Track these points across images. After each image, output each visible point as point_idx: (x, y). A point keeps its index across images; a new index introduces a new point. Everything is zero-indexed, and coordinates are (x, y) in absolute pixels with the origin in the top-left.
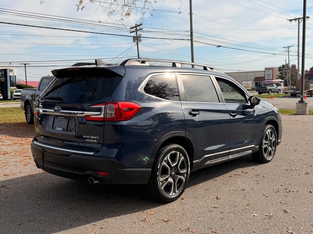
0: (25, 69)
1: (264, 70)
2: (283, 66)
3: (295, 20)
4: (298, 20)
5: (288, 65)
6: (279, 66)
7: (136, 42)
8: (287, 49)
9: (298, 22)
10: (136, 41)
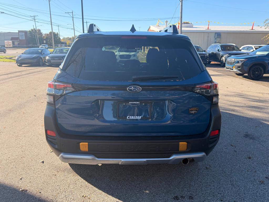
1: (18, 32)
2: (32, 30)
5: (36, 29)
6: (29, 30)
8: (33, 17)
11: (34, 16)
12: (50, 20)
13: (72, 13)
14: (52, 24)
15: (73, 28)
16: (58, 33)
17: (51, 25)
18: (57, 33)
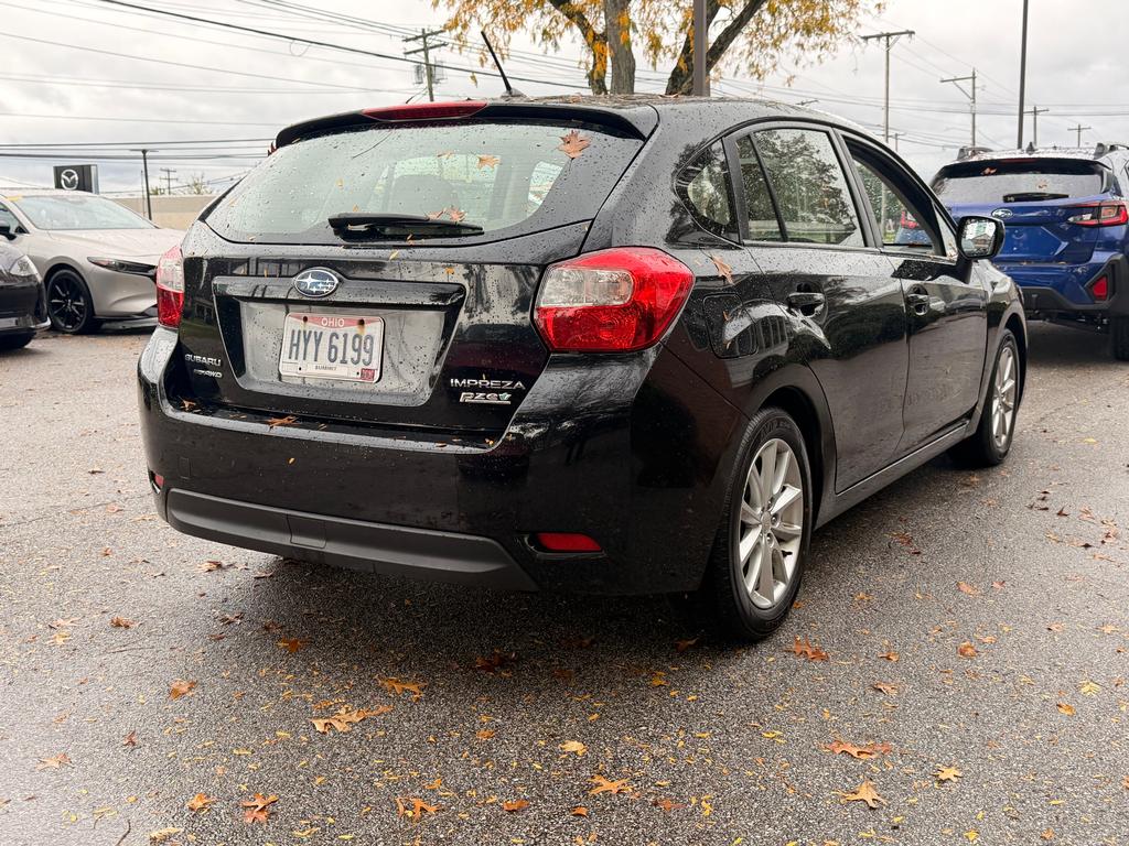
0: (145, 164)
3: (879, 37)
4: (885, 38)
7: (425, 84)
9: (885, 43)
10: (425, 79)
13: (974, 78)
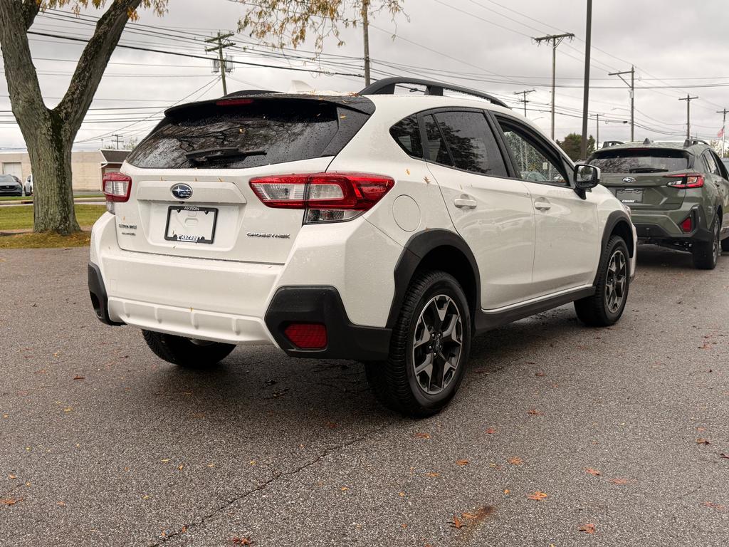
3: (547, 38)
4: (552, 39)
7: (220, 73)
9: (552, 43)
10: (220, 69)
11: (525, 92)
12: (551, 100)
13: (633, 72)
14: (555, 111)
15: (630, 118)
16: (595, 138)
17: (550, 114)
18: (591, 137)
